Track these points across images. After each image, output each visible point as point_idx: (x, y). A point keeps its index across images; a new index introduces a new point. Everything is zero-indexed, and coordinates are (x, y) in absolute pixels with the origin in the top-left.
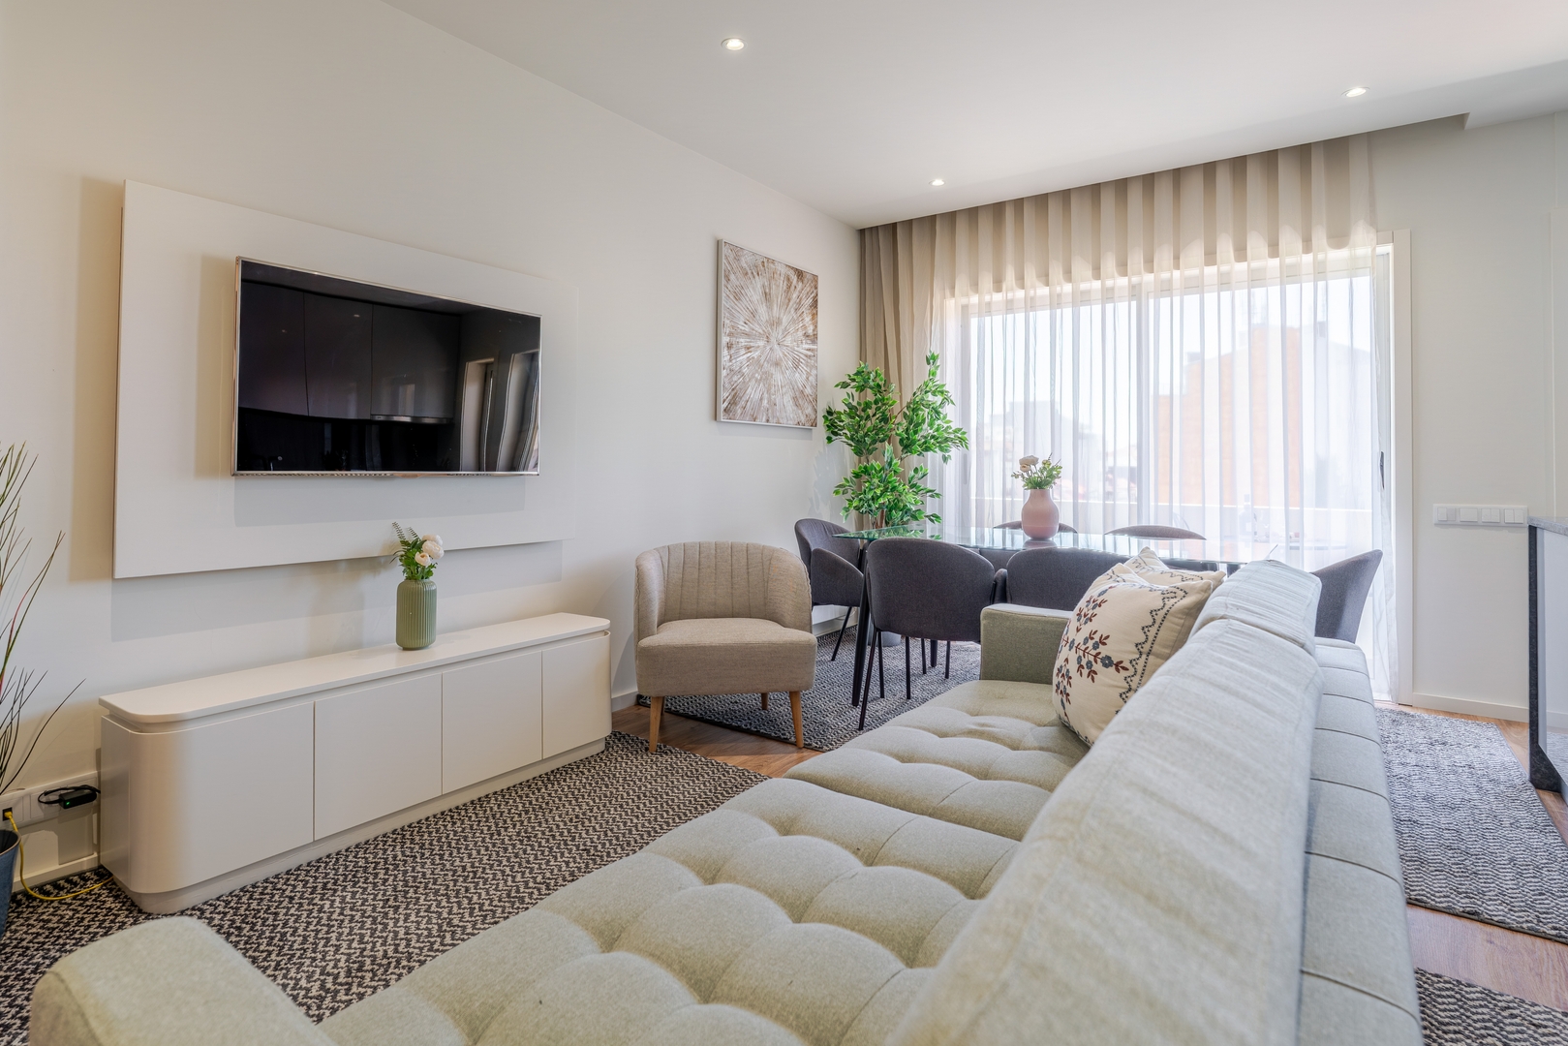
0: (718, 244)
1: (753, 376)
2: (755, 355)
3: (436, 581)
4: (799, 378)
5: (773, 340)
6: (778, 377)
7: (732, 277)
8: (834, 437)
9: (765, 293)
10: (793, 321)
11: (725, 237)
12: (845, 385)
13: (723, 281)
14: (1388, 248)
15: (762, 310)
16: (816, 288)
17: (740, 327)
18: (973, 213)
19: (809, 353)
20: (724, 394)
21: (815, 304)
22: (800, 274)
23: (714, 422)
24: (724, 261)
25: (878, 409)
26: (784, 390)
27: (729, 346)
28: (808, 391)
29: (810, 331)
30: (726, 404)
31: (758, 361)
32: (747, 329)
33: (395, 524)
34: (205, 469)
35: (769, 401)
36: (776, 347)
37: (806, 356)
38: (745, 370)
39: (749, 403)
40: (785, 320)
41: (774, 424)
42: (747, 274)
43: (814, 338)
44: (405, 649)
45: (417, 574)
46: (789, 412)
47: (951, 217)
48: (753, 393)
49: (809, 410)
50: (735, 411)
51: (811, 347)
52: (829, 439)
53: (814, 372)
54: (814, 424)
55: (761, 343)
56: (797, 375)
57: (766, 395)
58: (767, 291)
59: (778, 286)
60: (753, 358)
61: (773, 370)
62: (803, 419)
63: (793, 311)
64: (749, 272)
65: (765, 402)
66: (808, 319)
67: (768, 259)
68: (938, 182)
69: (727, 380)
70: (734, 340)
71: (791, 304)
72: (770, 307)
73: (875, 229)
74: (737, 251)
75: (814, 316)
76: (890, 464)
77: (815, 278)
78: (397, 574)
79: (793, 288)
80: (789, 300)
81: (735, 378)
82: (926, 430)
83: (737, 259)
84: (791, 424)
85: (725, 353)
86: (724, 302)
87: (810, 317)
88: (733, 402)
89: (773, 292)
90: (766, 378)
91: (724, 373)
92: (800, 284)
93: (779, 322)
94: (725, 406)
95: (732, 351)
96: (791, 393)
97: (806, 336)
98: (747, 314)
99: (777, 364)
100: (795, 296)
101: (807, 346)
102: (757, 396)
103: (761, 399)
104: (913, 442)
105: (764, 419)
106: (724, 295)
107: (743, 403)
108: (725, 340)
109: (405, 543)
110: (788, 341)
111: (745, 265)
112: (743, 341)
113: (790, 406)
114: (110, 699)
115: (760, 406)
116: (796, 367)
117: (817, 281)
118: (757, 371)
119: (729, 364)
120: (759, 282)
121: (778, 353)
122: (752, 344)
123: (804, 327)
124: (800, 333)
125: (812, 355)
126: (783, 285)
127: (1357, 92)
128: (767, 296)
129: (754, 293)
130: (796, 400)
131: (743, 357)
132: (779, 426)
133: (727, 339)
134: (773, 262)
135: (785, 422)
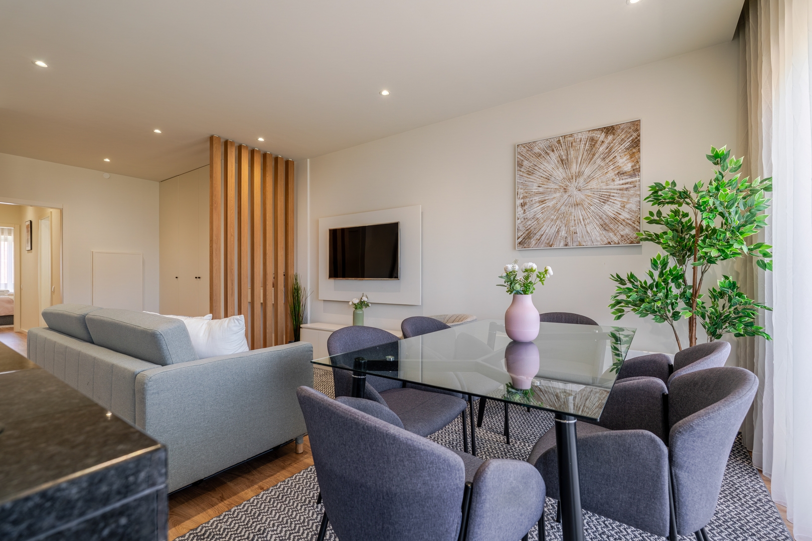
0: (515, 147)
2: (550, 204)
5: (570, 189)
6: (578, 213)
7: (525, 162)
9: (562, 161)
10: (600, 168)
13: (518, 168)
15: (560, 173)
17: (534, 191)
19: (626, 186)
20: (519, 234)
22: (609, 130)
23: (516, 251)
24: (518, 156)
26: (587, 221)
27: (523, 205)
30: (520, 240)
32: (541, 190)
35: (568, 231)
36: (575, 192)
37: (620, 190)
38: (539, 216)
39: (544, 237)
40: (587, 171)
42: (540, 155)
43: (636, 172)
46: (596, 235)
48: (548, 230)
49: (626, 231)
50: (530, 243)
51: (630, 180)
53: (634, 200)
55: (558, 195)
56: (606, 207)
57: (563, 229)
58: (564, 157)
59: (579, 149)
60: (548, 206)
61: (572, 210)
62: (616, 239)
63: (599, 161)
64: (544, 153)
65: (563, 233)
66: (622, 161)
67: (565, 137)
69: (521, 226)
70: (527, 200)
71: (597, 155)
72: (569, 168)
74: (532, 144)
75: (634, 154)
77: (636, 124)
79: (599, 143)
80: (594, 155)
81: (529, 222)
83: (529, 150)
84: (599, 244)
85: (519, 211)
86: (517, 180)
87: (628, 157)
88: (529, 237)
90: (565, 216)
91: (518, 222)
92: (611, 138)
93: (580, 175)
95: (526, 207)
96: (598, 222)
97: (620, 174)
98: (540, 181)
99: (577, 205)
100: (602, 149)
101: (622, 182)
102: (554, 229)
103: (558, 232)
105: (562, 244)
106: (517, 176)
107: (537, 237)
108: (518, 202)
110: (593, 184)
111: (539, 150)
112: (537, 198)
113: (596, 232)
115: (556, 237)
116: (605, 201)
117: (638, 126)
118: (552, 214)
119: (522, 216)
120: (554, 157)
121: (579, 196)
122: (546, 198)
123: (619, 168)
124: (611, 174)
125: (632, 187)
126: (584, 147)
128: (564, 162)
129: (550, 165)
130: (605, 227)
131: (537, 208)
132: (580, 246)
133: (522, 201)
134: (571, 135)
135: (589, 244)
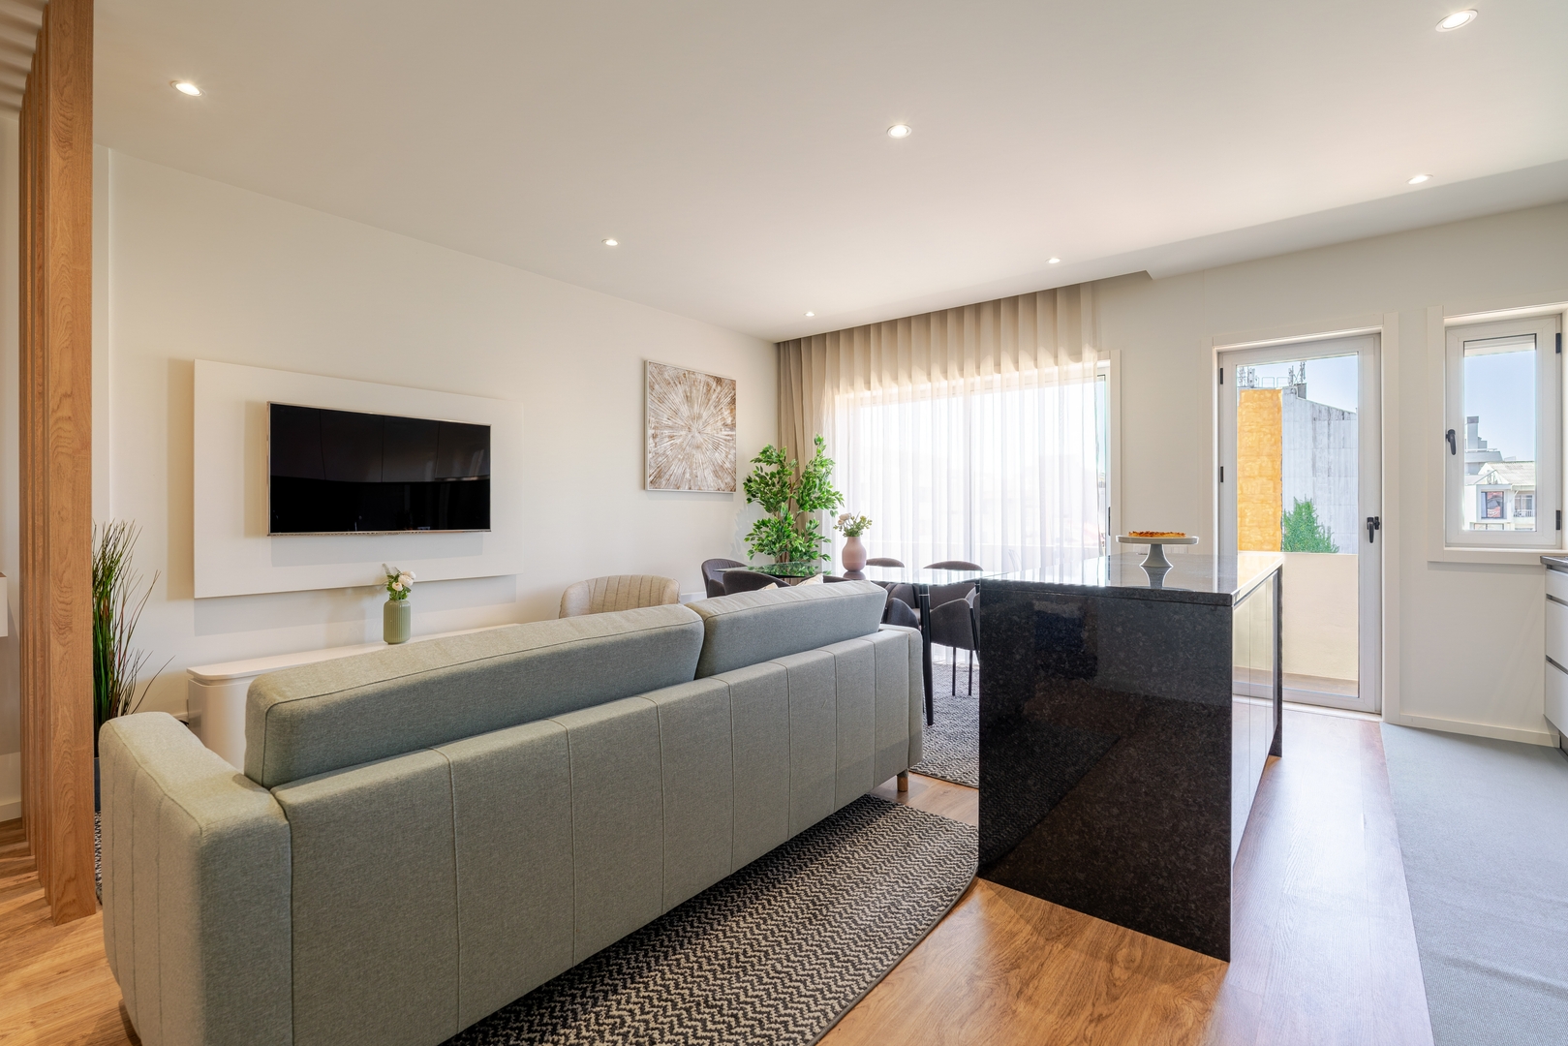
0: (645, 363)
1: (676, 457)
2: (678, 441)
3: (411, 600)
4: (719, 457)
5: (694, 429)
6: (699, 456)
7: (656, 387)
8: (753, 499)
9: (687, 397)
10: (713, 415)
11: (651, 357)
12: (758, 460)
13: (648, 390)
14: (1107, 363)
15: (684, 410)
16: (734, 389)
17: (664, 422)
18: (850, 332)
19: (728, 438)
20: (649, 471)
21: (733, 401)
22: (719, 380)
23: (643, 492)
24: (649, 375)
25: (780, 478)
26: (705, 466)
27: (654, 436)
28: (727, 465)
29: (729, 421)
30: (652, 478)
31: (681, 445)
32: (670, 423)
33: (384, 565)
34: (251, 532)
35: (691, 474)
36: (697, 434)
37: (725, 440)
38: (669, 453)
39: (672, 477)
40: (705, 415)
41: (694, 488)
42: (669, 383)
43: (733, 427)
44: (389, 644)
45: (398, 596)
46: (709, 480)
47: (836, 334)
48: (676, 469)
49: (728, 479)
50: (661, 483)
51: (730, 433)
52: (749, 500)
53: (733, 451)
54: (734, 489)
55: (683, 433)
56: (717, 454)
57: (688, 470)
58: (689, 395)
59: (699, 390)
60: (676, 444)
61: (694, 452)
62: (723, 486)
63: (712, 408)
64: (672, 382)
65: (687, 476)
66: (726, 413)
67: (689, 371)
68: (810, 314)
69: (652, 461)
70: (658, 432)
71: (711, 403)
72: (691, 406)
73: (786, 343)
74: (661, 368)
75: (733, 410)
76: (786, 518)
77: (733, 382)
78: (386, 596)
79: (712, 390)
80: (709, 400)
81: (660, 459)
82: (816, 493)
83: (661, 373)
84: (711, 490)
85: (650, 442)
86: (649, 405)
87: (729, 411)
88: (659, 475)
89: (694, 395)
90: (688, 457)
91: (650, 456)
92: (719, 388)
93: (700, 417)
94: (653, 478)
95: (657, 440)
96: (711, 468)
97: (725, 425)
98: (670, 413)
99: (698, 447)
100: (714, 396)
101: (726, 433)
102: (680, 471)
103: (684, 473)
104: (806, 502)
105: (687, 487)
106: (649, 400)
107: (667, 476)
108: (650, 432)
109: (390, 577)
110: (709, 429)
111: (667, 377)
112: (667, 432)
113: (710, 477)
114: (194, 669)
115: (682, 478)
116: (716, 449)
117: (735, 385)
118: (679, 453)
119: (654, 449)
120: (680, 389)
121: (699, 439)
122: (675, 434)
123: (723, 419)
124: (720, 424)
125: (733, 438)
126: (702, 389)
127: (1054, 261)
128: (688, 399)
129: (677, 397)
130: (715, 473)
131: (666, 444)
132: (700, 492)
133: (653, 431)
134: (694, 373)
135: (705, 489)
